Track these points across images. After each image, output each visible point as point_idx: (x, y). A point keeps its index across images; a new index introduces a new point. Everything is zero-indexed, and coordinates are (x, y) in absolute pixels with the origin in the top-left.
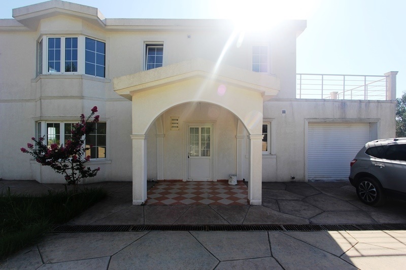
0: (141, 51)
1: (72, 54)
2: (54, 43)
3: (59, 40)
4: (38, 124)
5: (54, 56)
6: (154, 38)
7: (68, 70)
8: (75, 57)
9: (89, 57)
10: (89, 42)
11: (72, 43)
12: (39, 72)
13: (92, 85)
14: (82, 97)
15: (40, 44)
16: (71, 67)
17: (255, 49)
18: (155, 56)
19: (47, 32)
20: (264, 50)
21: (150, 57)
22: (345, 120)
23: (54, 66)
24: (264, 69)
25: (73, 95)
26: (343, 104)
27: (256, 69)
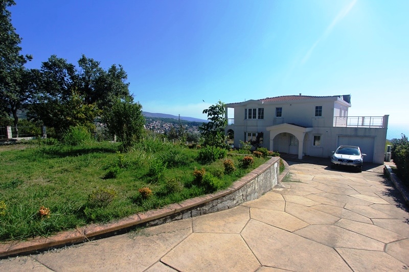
0: (275, 110)
1: (255, 114)
2: (250, 110)
3: (251, 109)
4: (245, 133)
5: (250, 114)
6: (278, 106)
7: (253, 118)
9: (259, 114)
10: (259, 109)
11: (255, 110)
12: (246, 118)
13: (260, 122)
14: (257, 126)
15: (246, 110)
16: (254, 117)
17: (317, 108)
18: (279, 112)
19: (248, 107)
20: (321, 107)
21: (278, 113)
22: (356, 136)
23: (250, 117)
24: (320, 115)
25: (255, 125)
26: (356, 129)
27: (316, 115)
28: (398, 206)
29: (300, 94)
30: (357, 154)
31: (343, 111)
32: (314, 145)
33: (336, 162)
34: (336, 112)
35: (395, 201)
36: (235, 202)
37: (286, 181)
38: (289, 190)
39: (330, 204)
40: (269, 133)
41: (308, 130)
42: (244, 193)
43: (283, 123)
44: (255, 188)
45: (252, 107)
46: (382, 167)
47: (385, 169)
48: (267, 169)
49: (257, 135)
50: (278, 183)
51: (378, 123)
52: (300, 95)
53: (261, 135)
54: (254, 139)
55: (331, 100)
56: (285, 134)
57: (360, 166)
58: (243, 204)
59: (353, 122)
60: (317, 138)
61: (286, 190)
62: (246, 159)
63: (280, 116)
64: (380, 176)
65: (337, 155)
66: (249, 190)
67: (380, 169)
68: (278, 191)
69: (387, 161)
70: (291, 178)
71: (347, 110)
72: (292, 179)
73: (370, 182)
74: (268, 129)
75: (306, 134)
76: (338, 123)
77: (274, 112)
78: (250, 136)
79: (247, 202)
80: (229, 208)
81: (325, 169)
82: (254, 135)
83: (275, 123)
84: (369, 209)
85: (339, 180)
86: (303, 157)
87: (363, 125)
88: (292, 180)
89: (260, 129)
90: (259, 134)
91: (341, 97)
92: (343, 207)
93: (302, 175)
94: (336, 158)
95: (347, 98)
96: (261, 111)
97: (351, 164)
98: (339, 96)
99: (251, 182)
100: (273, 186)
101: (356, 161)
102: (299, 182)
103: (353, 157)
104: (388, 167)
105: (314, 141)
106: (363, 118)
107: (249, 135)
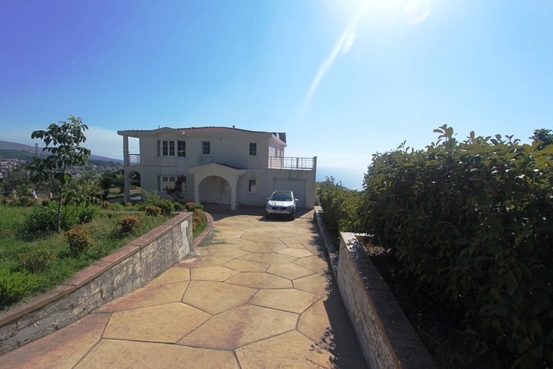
0: (201, 145)
1: (172, 148)
2: (165, 143)
3: (167, 142)
4: (159, 177)
5: (165, 149)
6: (206, 140)
7: (171, 155)
8: (174, 149)
9: (179, 149)
11: (172, 143)
12: (159, 155)
13: (181, 161)
14: (176, 167)
15: (159, 142)
16: (172, 154)
17: (251, 145)
18: (206, 147)
19: (162, 138)
20: (255, 145)
21: (205, 149)
22: (290, 179)
23: (165, 153)
24: (255, 154)
25: (173, 165)
26: (290, 172)
27: (251, 154)
28: (319, 256)
29: (234, 126)
30: (291, 200)
31: (279, 151)
32: (250, 190)
33: (270, 211)
34: (272, 151)
35: (318, 250)
36: (76, 311)
37: (205, 245)
38: (204, 258)
39: (251, 270)
40: (192, 176)
41: (241, 172)
42: (104, 287)
43: (212, 162)
44: (134, 270)
45: (169, 138)
46: (313, 211)
47: (315, 214)
48: (166, 233)
49: (176, 179)
50: (191, 250)
51: (308, 165)
52: (234, 128)
53: (182, 179)
54: (172, 185)
55: (266, 136)
56: (215, 178)
57: (293, 214)
58: (102, 309)
59: (288, 164)
60: (252, 182)
61: (200, 260)
62: (125, 221)
63: (209, 153)
64: (310, 222)
65: (271, 203)
66: (118, 278)
67: (310, 215)
68: (187, 264)
69: (317, 205)
70: (215, 238)
71: (283, 150)
72: (215, 240)
73: (300, 230)
74: (191, 171)
75: (240, 178)
76: (274, 164)
77: (200, 147)
78: (167, 180)
79: (114, 302)
80: (57, 328)
81: (260, 220)
82: (172, 179)
83: (202, 163)
84: (293, 267)
85: (270, 233)
86: (237, 207)
87: (297, 167)
88: (214, 242)
89: (180, 171)
90: (178, 178)
91: (278, 135)
92: (265, 270)
93: (231, 232)
94: (270, 205)
95: (283, 137)
96: (182, 145)
97: (285, 212)
98: (275, 134)
99: (124, 262)
100: (180, 258)
101: (289, 208)
102: (224, 243)
103: (286, 204)
104: (317, 212)
105: (250, 186)
106: (298, 159)
107: (165, 179)
